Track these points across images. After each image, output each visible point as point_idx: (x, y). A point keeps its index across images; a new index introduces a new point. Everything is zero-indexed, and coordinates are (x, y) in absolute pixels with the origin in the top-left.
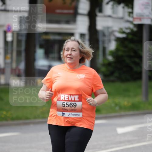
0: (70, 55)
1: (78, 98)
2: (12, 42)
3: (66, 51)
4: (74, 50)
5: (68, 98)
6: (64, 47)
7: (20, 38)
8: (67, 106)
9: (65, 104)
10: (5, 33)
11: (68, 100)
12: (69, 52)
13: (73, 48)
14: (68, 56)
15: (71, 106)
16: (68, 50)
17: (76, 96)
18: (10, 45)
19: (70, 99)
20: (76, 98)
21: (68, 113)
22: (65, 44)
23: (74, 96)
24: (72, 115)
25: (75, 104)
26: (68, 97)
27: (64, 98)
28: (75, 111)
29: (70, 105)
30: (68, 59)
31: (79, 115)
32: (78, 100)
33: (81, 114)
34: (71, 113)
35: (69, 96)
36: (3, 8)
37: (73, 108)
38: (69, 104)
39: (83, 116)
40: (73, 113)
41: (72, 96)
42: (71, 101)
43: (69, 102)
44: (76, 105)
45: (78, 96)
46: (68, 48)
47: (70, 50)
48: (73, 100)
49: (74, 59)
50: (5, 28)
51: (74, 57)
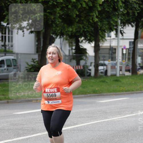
0: (51, 57)
1: (56, 90)
2: (126, 54)
3: (49, 54)
4: (54, 54)
5: (50, 91)
6: (47, 51)
7: (129, 52)
8: (50, 96)
9: (49, 95)
10: (123, 49)
11: (50, 92)
12: (51, 55)
13: (53, 52)
14: (50, 58)
15: (52, 96)
16: (50, 54)
17: (55, 89)
19: (51, 92)
20: (55, 90)
21: (51, 101)
22: (48, 49)
23: (53, 89)
24: (54, 102)
25: (55, 95)
26: (50, 90)
27: (47, 91)
28: (56, 99)
29: (52, 95)
30: (50, 60)
31: (59, 102)
32: (57, 91)
33: (60, 101)
34: (53, 101)
35: (50, 89)
36: (122, 38)
37: (54, 97)
38: (51, 95)
39: (62, 102)
40: (55, 101)
41: (52, 89)
42: (52, 92)
43: (51, 94)
44: (56, 95)
45: (56, 88)
46: (50, 52)
47: (51, 54)
48: (53, 91)
49: (54, 59)
50: (123, 47)
51: (54, 58)
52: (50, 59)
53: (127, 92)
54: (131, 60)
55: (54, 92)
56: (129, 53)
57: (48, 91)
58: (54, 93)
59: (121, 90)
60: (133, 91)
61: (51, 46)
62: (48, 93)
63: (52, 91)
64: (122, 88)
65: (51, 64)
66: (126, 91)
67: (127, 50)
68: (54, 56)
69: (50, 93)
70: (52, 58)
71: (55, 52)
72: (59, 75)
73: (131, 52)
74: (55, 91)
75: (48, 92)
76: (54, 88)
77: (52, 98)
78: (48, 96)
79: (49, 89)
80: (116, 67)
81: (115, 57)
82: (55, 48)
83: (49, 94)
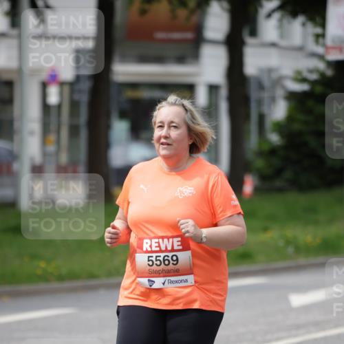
0: (166, 137)
1: (179, 243)
2: (59, 106)
3: (158, 129)
4: (175, 127)
5: (159, 246)
7: (76, 97)
8: (158, 263)
9: (154, 259)
10: (44, 86)
11: (158, 249)
12: (163, 132)
13: (172, 122)
14: (163, 140)
15: (167, 262)
16: (161, 127)
17: (175, 240)
18: (54, 113)
19: (163, 248)
20: (177, 243)
21: (162, 280)
23: (171, 240)
25: (175, 258)
26: (159, 243)
27: (151, 246)
28: (177, 272)
29: (164, 260)
32: (181, 247)
34: (168, 278)
35: (161, 240)
37: (171, 267)
38: (161, 259)
39: (195, 282)
40: (173, 279)
41: (166, 240)
42: (166, 250)
44: (177, 260)
45: (179, 239)
47: (166, 127)
49: (175, 145)
50: (44, 76)
51: (174, 141)
52: (162, 144)
53: (67, 284)
54: (84, 134)
55: (173, 250)
56: (74, 105)
57: (154, 245)
58: (170, 254)
59: (39, 272)
60: (92, 276)
61: (164, 103)
62: (152, 252)
63: (166, 247)
64: (43, 264)
65: (166, 158)
66: (61, 278)
67: (66, 89)
68: (174, 133)
69: (161, 251)
70: (168, 141)
71: (176, 120)
72: (185, 197)
73: (84, 99)
74: (176, 248)
75: (154, 249)
76: (173, 237)
77: (166, 268)
78: (151, 263)
79: (157, 240)
80: (15, 166)
81: (11, 122)
82: (179, 109)
83: (154, 255)
